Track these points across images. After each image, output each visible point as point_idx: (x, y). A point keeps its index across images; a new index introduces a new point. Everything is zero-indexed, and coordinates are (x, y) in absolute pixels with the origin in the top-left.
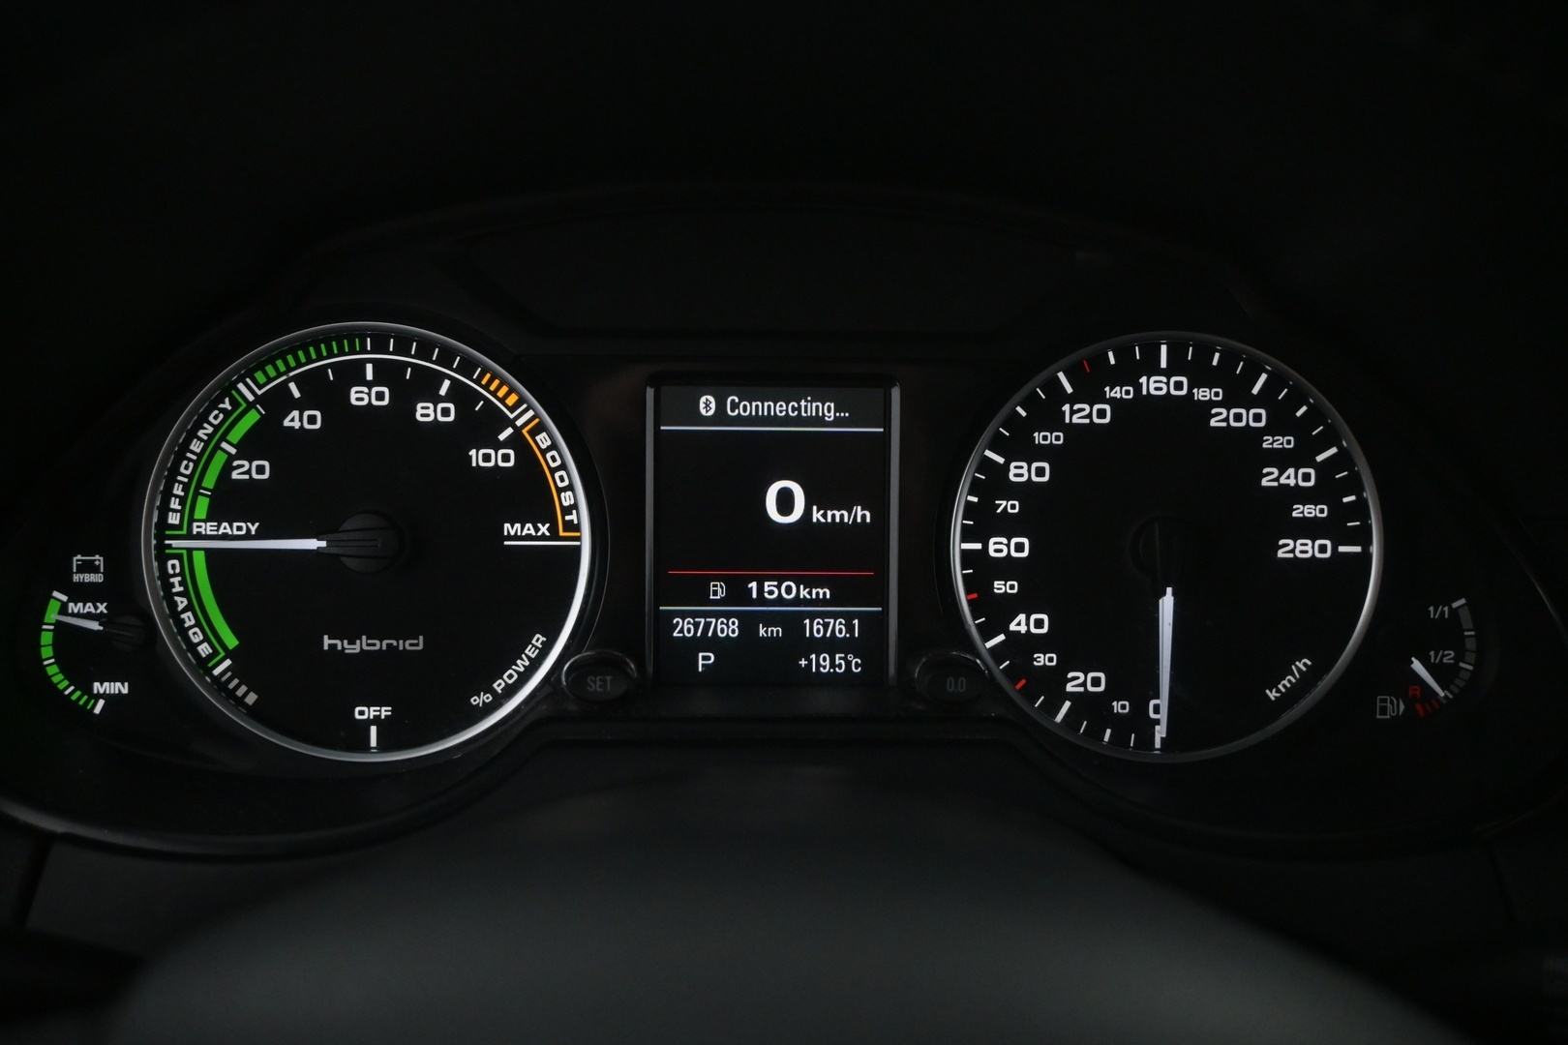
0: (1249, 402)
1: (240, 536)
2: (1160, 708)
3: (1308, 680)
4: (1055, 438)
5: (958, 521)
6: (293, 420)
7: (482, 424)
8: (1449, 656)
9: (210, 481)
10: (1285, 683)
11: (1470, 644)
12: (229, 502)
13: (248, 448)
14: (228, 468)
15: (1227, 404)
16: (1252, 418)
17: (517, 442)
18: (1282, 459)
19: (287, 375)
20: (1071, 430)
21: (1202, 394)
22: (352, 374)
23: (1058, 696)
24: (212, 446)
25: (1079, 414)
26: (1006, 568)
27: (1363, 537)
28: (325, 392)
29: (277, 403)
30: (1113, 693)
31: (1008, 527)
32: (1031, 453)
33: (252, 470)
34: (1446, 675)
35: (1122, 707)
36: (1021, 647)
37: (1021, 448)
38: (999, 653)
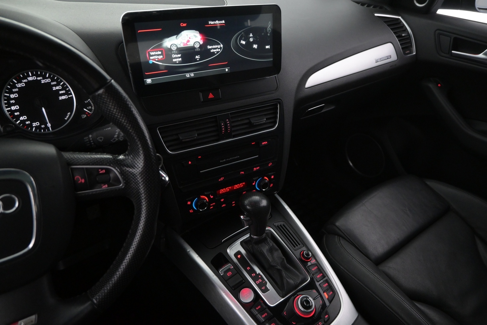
0: (47, 78)
2: (49, 125)
3: (70, 115)
4: (17, 90)
5: (4, 106)
8: (90, 107)
10: (67, 117)
11: (93, 105)
15: (43, 79)
16: (48, 80)
18: (55, 86)
20: (19, 88)
21: (39, 78)
23: (32, 127)
25: (19, 85)
26: (16, 111)
27: (71, 94)
30: (41, 124)
31: (14, 105)
32: (14, 93)
34: (90, 110)
35: (43, 126)
36: (23, 122)
37: (11, 92)
38: (20, 123)
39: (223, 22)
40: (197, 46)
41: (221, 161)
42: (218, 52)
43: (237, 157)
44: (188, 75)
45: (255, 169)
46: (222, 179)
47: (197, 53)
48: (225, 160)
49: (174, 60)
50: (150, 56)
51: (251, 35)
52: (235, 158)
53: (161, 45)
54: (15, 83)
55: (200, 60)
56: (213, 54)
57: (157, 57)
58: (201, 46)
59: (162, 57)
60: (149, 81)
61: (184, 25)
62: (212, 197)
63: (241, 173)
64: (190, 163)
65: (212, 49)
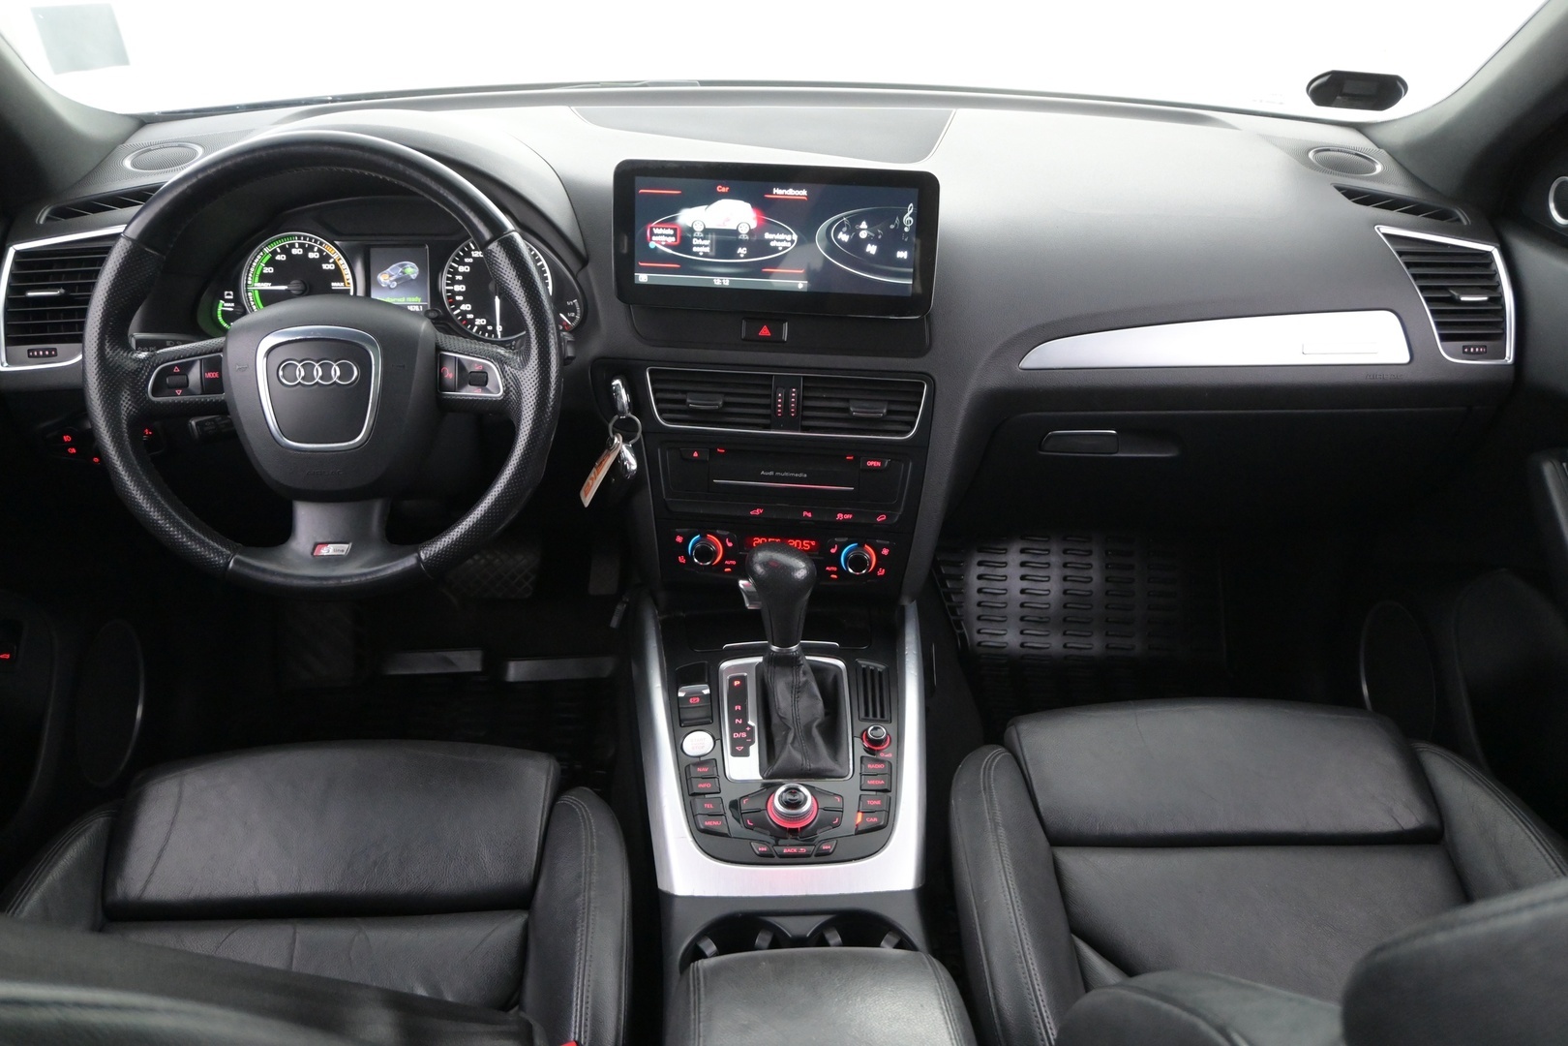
1: (267, 286)
2: (499, 328)
4: (470, 260)
5: (445, 281)
6: (278, 257)
7: (325, 258)
8: (573, 314)
9: (258, 273)
11: (578, 311)
12: (264, 278)
13: (268, 265)
14: (262, 270)
17: (335, 263)
19: (276, 246)
20: (474, 258)
22: (292, 246)
23: (473, 325)
24: (258, 264)
25: (476, 254)
26: (460, 293)
28: (285, 250)
29: (274, 253)
30: (488, 324)
31: (459, 283)
32: (464, 264)
33: (269, 270)
34: (572, 319)
35: (490, 328)
36: (464, 313)
37: (462, 263)
38: (458, 315)
39: (804, 192)
40: (744, 231)
41: (763, 473)
42: (785, 248)
43: (801, 475)
44: (718, 282)
45: (840, 516)
46: (758, 512)
47: (742, 243)
48: (771, 473)
49: (695, 249)
50: (652, 234)
51: (864, 225)
52: (796, 475)
53: (674, 219)
54: (470, 250)
55: (746, 257)
56: (775, 250)
57: (663, 238)
58: (751, 233)
59: (673, 239)
60: (643, 278)
61: (725, 190)
62: (730, 545)
63: (805, 513)
64: (695, 454)
65: (773, 240)
